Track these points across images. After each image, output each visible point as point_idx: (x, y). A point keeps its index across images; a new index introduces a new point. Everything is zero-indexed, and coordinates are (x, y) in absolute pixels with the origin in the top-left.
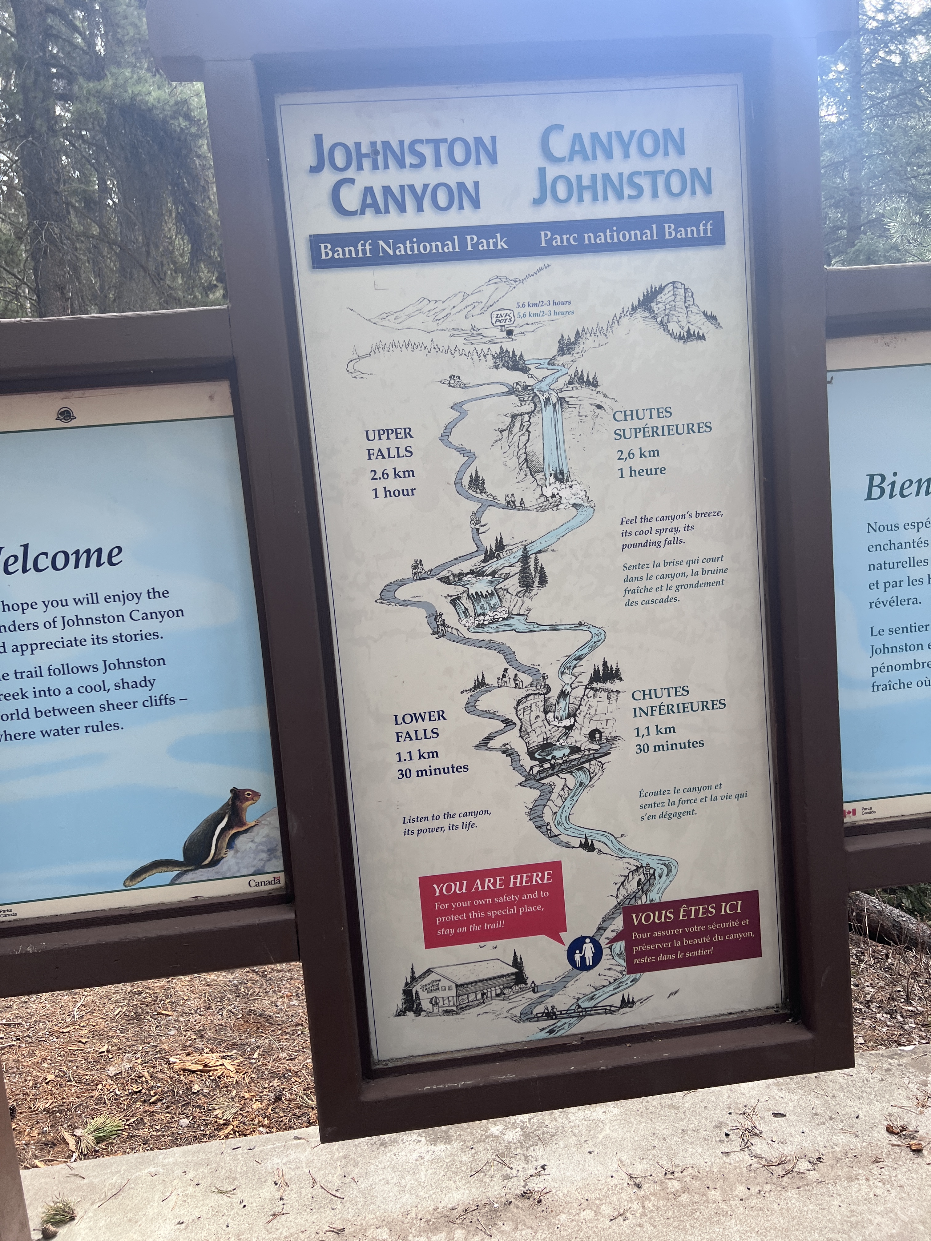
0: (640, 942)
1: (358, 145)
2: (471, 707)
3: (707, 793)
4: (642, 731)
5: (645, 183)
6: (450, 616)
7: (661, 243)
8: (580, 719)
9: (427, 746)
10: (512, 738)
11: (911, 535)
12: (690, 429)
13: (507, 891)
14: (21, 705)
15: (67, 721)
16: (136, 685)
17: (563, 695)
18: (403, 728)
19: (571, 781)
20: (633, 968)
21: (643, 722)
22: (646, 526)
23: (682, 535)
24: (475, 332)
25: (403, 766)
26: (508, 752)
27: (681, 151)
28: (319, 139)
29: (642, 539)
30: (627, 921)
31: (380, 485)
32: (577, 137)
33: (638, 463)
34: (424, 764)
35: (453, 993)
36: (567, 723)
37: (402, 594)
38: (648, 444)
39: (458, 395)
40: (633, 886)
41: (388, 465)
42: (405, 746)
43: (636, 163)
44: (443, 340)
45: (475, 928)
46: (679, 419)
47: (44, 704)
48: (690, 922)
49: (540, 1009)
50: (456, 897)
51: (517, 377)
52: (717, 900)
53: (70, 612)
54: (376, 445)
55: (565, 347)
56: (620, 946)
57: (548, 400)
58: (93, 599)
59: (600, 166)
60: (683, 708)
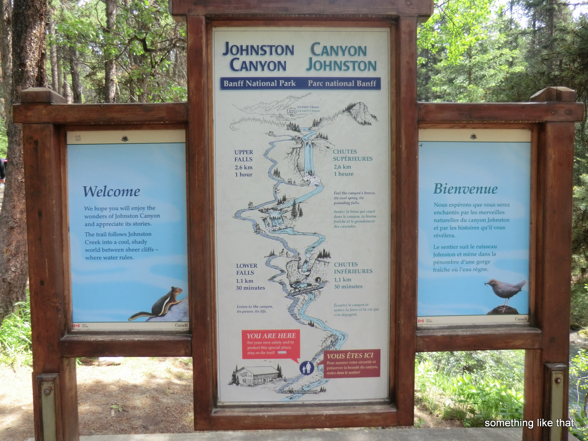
0: (330, 366)
1: (242, 46)
2: (268, 264)
3: (362, 307)
4: (338, 280)
5: (351, 65)
6: (262, 225)
7: (355, 87)
8: (312, 272)
9: (249, 278)
10: (284, 278)
11: (452, 209)
12: (364, 159)
13: (277, 339)
14: (98, 246)
15: (114, 254)
16: (140, 243)
17: (306, 262)
18: (240, 269)
19: (307, 297)
20: (326, 376)
21: (338, 276)
22: (344, 196)
23: (359, 201)
24: (280, 116)
25: (239, 285)
26: (281, 283)
27: (365, 54)
28: (227, 43)
29: (342, 201)
30: (325, 356)
31: (238, 171)
32: (325, 47)
33: (342, 171)
34: (247, 285)
35: (252, 378)
36: (307, 273)
37: (243, 215)
38: (347, 163)
39: (272, 139)
40: (329, 343)
41: (242, 164)
42: (240, 277)
43: (347, 58)
44: (268, 118)
45: (263, 353)
46: (360, 154)
47: (106, 247)
48: (351, 360)
49: (287, 389)
50: (256, 340)
51: (296, 134)
52: (363, 352)
53: (119, 212)
54: (238, 156)
55: (316, 124)
56: (322, 366)
57: (307, 143)
58: (127, 208)
59: (333, 58)
60: (355, 271)
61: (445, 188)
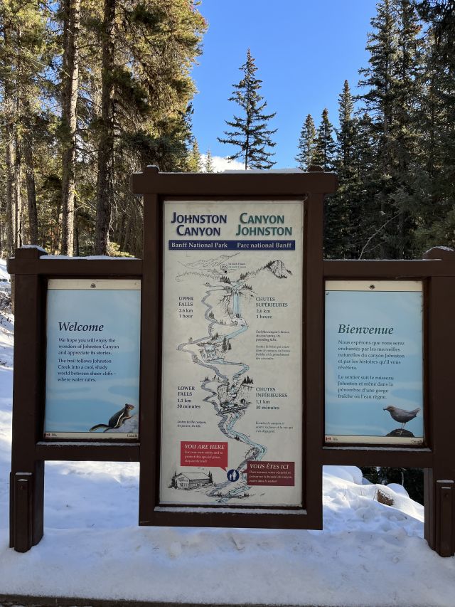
0: (252, 474)
1: (186, 216)
2: (203, 387)
3: (279, 425)
4: (259, 402)
5: (271, 231)
6: (199, 356)
7: (275, 248)
8: (238, 395)
9: (188, 398)
10: (215, 399)
11: (354, 346)
12: (280, 305)
13: (209, 450)
14: (68, 370)
15: (80, 377)
16: (102, 368)
17: (233, 386)
18: (181, 391)
19: (234, 415)
20: (249, 483)
21: (259, 398)
22: (264, 334)
23: (276, 338)
24: (215, 271)
25: (180, 404)
26: (214, 403)
27: (283, 222)
28: (175, 214)
29: (263, 338)
30: (249, 466)
31: (182, 314)
32: (251, 217)
33: (263, 314)
34: (186, 404)
35: (188, 483)
36: (234, 396)
37: (185, 348)
38: (267, 309)
39: (208, 289)
40: (251, 454)
41: (185, 308)
42: (181, 397)
43: (268, 225)
44: (205, 272)
45: (197, 461)
46: (277, 302)
47: (75, 370)
48: (269, 470)
49: (216, 493)
50: (192, 450)
51: (227, 285)
52: (280, 463)
53: (86, 344)
54: (182, 301)
55: (242, 277)
56: (245, 475)
57: (236, 293)
58: (93, 340)
59: (257, 225)
60: (273, 395)
61: (348, 328)
